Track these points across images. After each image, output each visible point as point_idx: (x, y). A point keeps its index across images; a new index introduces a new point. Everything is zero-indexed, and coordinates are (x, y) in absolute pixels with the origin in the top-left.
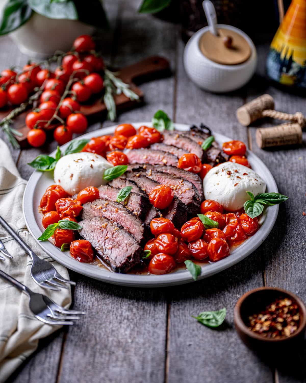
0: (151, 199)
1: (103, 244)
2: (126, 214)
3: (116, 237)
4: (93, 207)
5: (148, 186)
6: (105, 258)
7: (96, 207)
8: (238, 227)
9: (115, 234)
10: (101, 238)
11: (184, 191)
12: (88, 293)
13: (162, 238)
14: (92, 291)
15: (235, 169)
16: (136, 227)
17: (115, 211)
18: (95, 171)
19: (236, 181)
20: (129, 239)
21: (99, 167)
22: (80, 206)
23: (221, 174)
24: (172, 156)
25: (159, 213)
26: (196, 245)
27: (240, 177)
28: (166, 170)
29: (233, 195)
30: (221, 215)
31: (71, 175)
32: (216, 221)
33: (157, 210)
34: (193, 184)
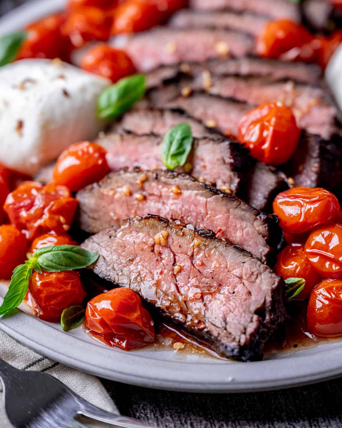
0: (252, 146)
2: (207, 197)
3: (203, 264)
4: (108, 196)
6: (194, 326)
7: (114, 194)
9: (199, 256)
10: (161, 273)
13: (324, 239)
16: (245, 226)
17: (172, 194)
20: (244, 262)
21: (83, 90)
22: (71, 199)
25: (283, 176)
31: (14, 124)
33: (272, 168)
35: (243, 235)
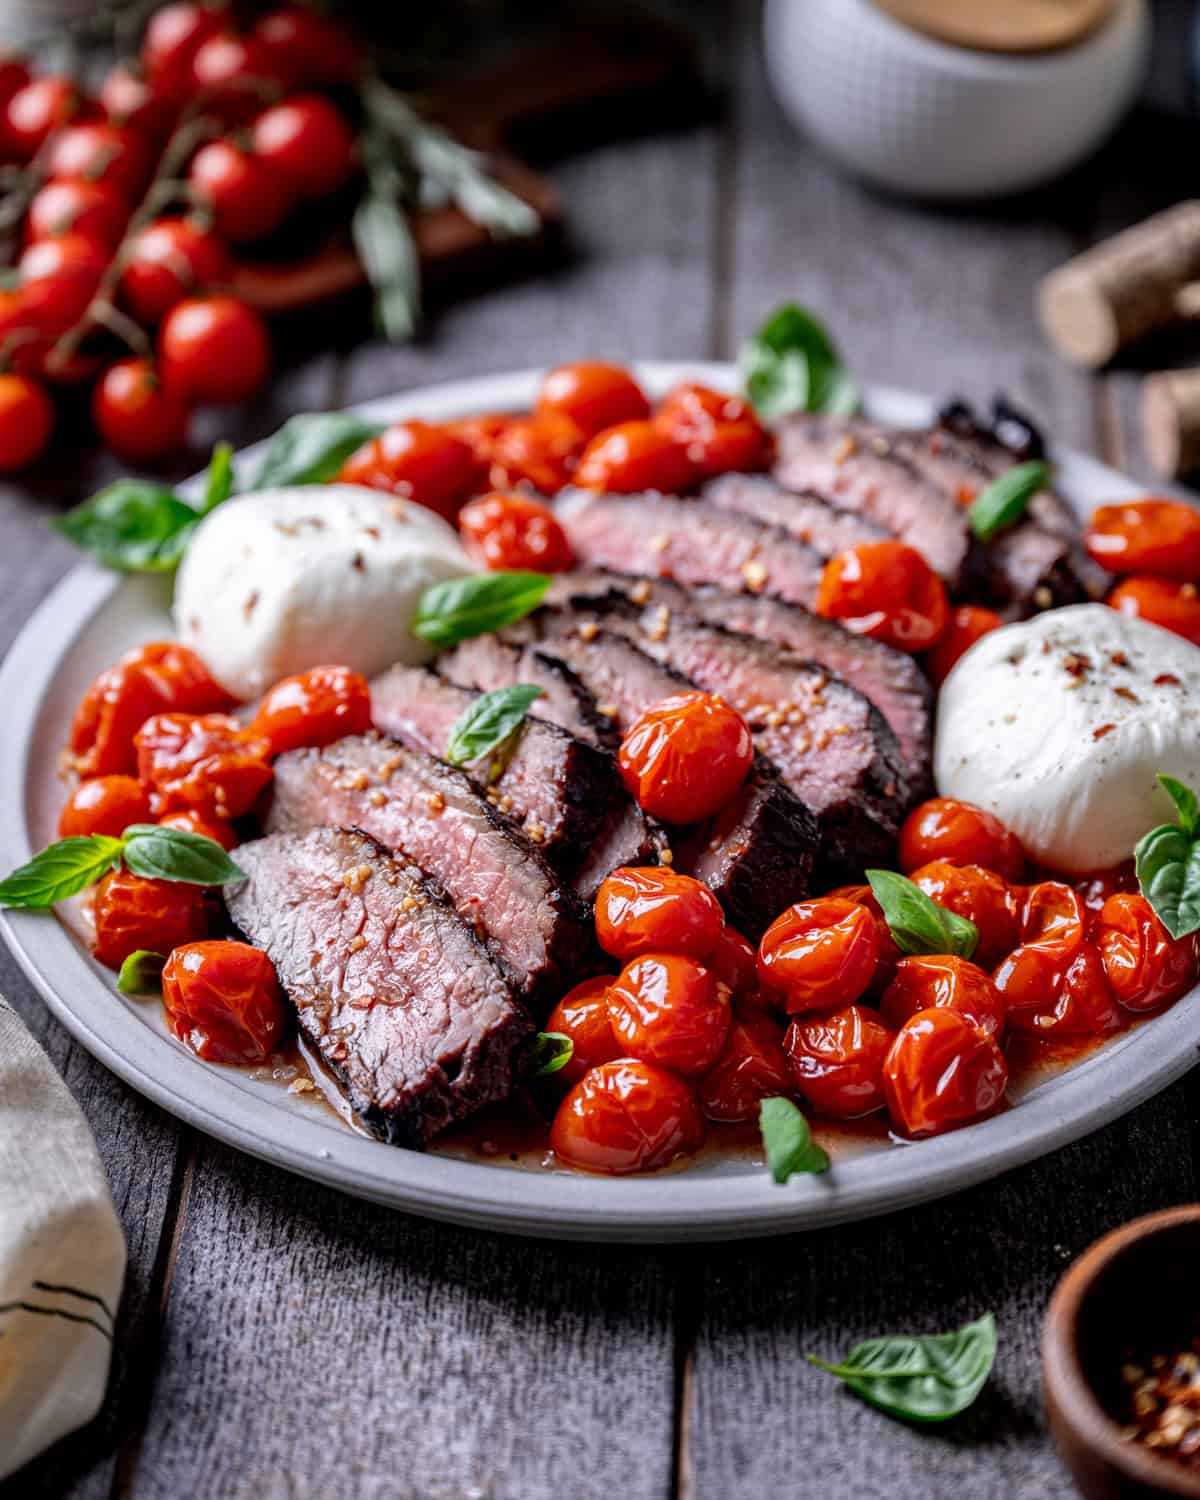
0: (625, 765)
1: (335, 974)
2: (480, 830)
3: (402, 948)
4: (323, 778)
5: (635, 693)
6: (330, 1052)
7: (335, 779)
8: (1081, 963)
9: (402, 931)
10: (331, 942)
11: (819, 738)
12: (253, 1234)
13: (641, 975)
14: (274, 1224)
15: (1115, 645)
16: (520, 907)
17: (425, 807)
18: (375, 590)
19: (1109, 709)
20: (469, 966)
21: (400, 569)
22: (263, 766)
23: (1033, 669)
24: (793, 550)
26: (826, 1034)
27: (1134, 690)
28: (751, 619)
29: (1081, 786)
30: (999, 887)
31: (244, 597)
32: (968, 918)
33: (652, 822)
34: (873, 710)
35: (511, 923)
